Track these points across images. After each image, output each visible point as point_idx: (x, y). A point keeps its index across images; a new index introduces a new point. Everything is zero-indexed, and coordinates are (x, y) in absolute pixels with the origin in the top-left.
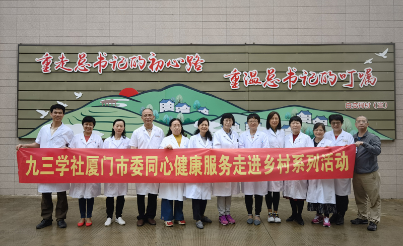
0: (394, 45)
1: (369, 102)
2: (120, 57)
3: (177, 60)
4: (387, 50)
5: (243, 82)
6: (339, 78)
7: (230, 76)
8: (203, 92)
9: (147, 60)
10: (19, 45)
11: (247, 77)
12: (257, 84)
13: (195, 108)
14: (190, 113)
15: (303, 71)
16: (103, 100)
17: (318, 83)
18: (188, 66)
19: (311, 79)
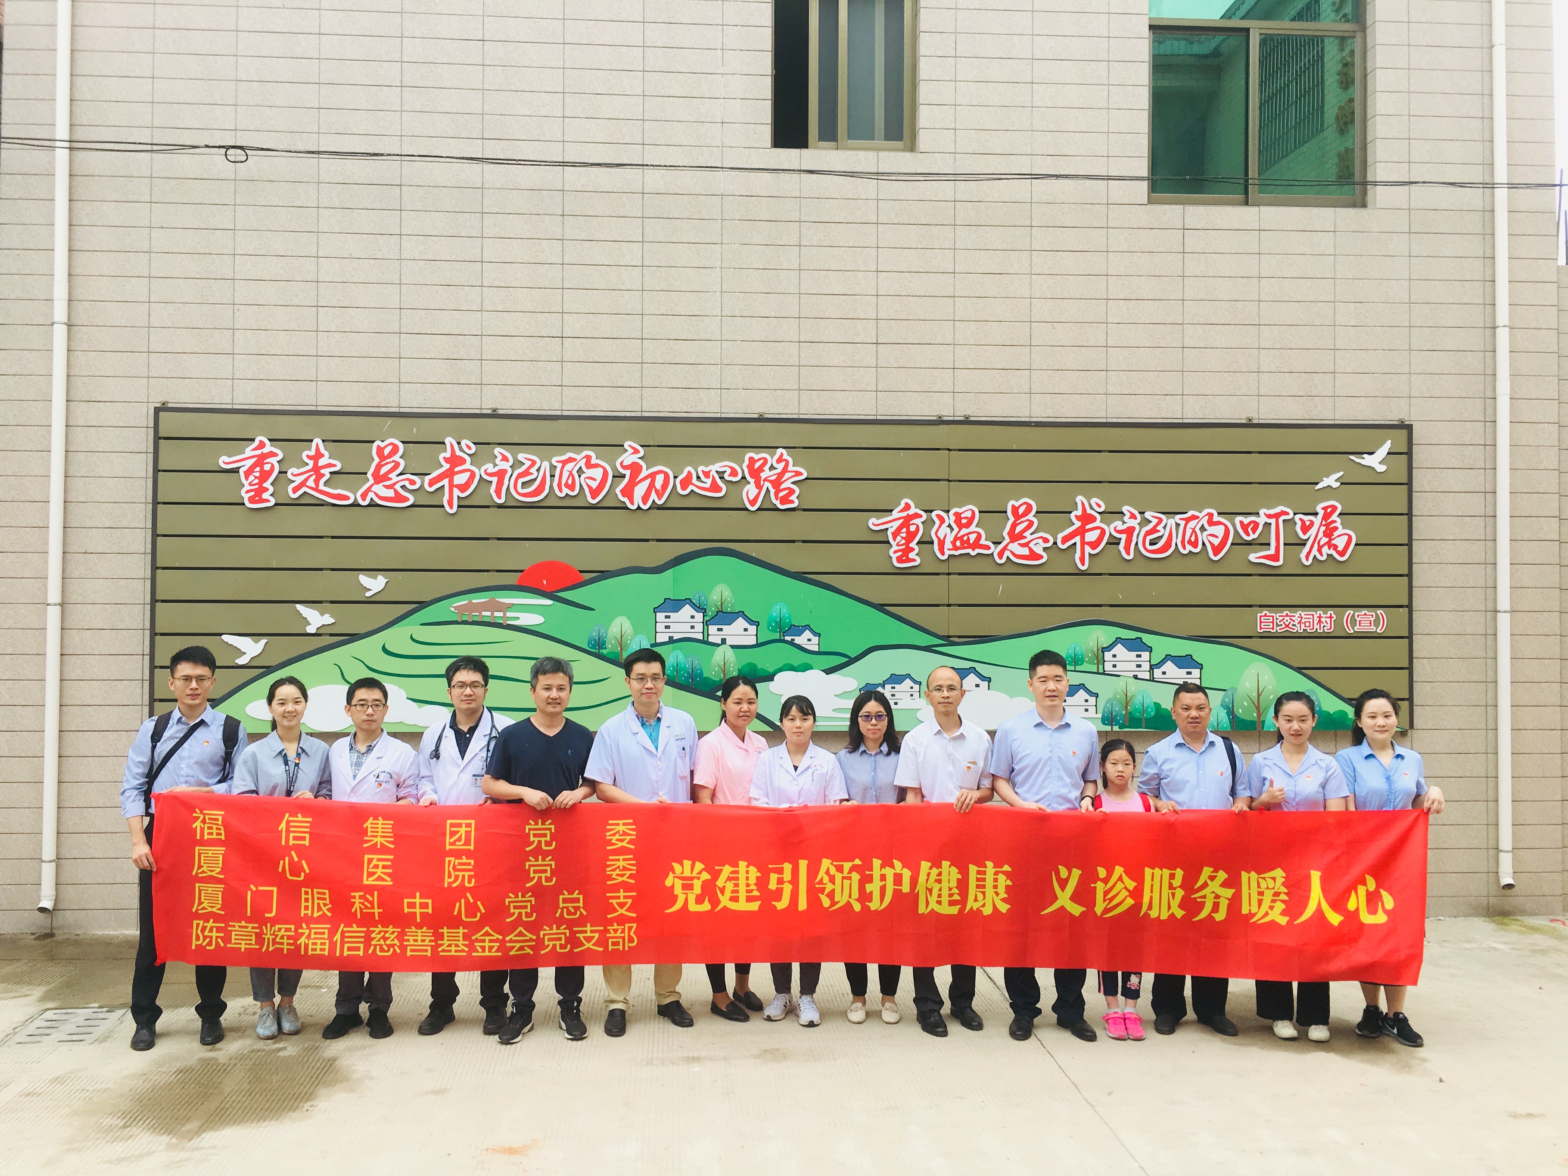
0: (1409, 428)
1: (1330, 612)
2: (521, 457)
3: (714, 468)
4: (1387, 446)
5: (932, 543)
6: (1236, 531)
7: (891, 523)
8: (800, 576)
9: (614, 469)
10: (157, 410)
11: (944, 530)
12: (978, 551)
13: (774, 630)
14: (758, 645)
15: (1125, 509)
16: (462, 601)
17: (1173, 547)
18: (750, 490)
19: (1149, 538)
